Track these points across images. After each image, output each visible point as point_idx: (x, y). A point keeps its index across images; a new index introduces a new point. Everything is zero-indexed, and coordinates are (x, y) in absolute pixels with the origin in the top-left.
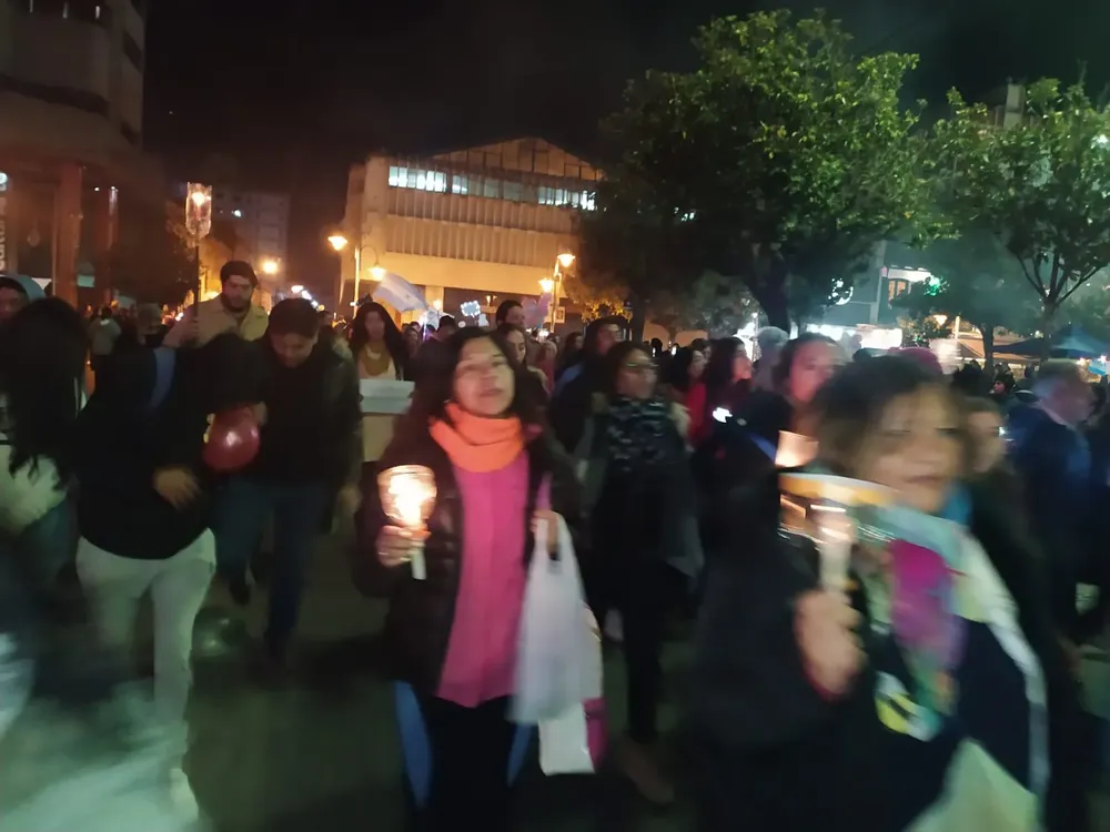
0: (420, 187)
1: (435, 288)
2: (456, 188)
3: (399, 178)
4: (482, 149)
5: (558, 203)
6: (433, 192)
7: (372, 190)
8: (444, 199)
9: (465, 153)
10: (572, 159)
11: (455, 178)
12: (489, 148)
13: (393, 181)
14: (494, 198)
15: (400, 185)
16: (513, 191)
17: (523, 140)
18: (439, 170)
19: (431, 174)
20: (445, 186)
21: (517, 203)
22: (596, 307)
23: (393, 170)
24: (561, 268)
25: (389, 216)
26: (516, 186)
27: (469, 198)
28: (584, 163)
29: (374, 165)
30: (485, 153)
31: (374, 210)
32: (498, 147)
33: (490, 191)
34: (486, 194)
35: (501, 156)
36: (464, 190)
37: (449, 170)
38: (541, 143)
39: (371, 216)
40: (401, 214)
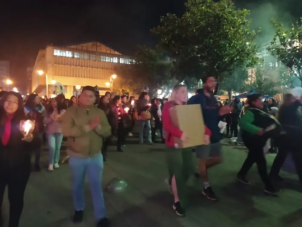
0: (64, 55)
1: (70, 86)
2: (76, 56)
3: (57, 53)
4: (81, 45)
5: (107, 61)
6: (68, 57)
7: (48, 57)
8: (72, 59)
9: (76, 46)
10: (108, 48)
11: (75, 53)
12: (83, 45)
13: (55, 54)
14: (88, 59)
15: (58, 55)
16: (93, 57)
17: (93, 43)
18: (70, 51)
19: (67, 52)
20: (72, 56)
21: (95, 61)
22: (121, 90)
23: (55, 50)
24: (112, 79)
25: (55, 65)
26: (94, 56)
27: (80, 59)
28: (111, 50)
29: (49, 49)
30: (82, 46)
31: (50, 63)
32: (86, 45)
33: (86, 56)
34: (85, 58)
35: (87, 47)
36: (78, 57)
37: (73, 51)
38: (98, 44)
39: (49, 65)
40: (59, 64)
